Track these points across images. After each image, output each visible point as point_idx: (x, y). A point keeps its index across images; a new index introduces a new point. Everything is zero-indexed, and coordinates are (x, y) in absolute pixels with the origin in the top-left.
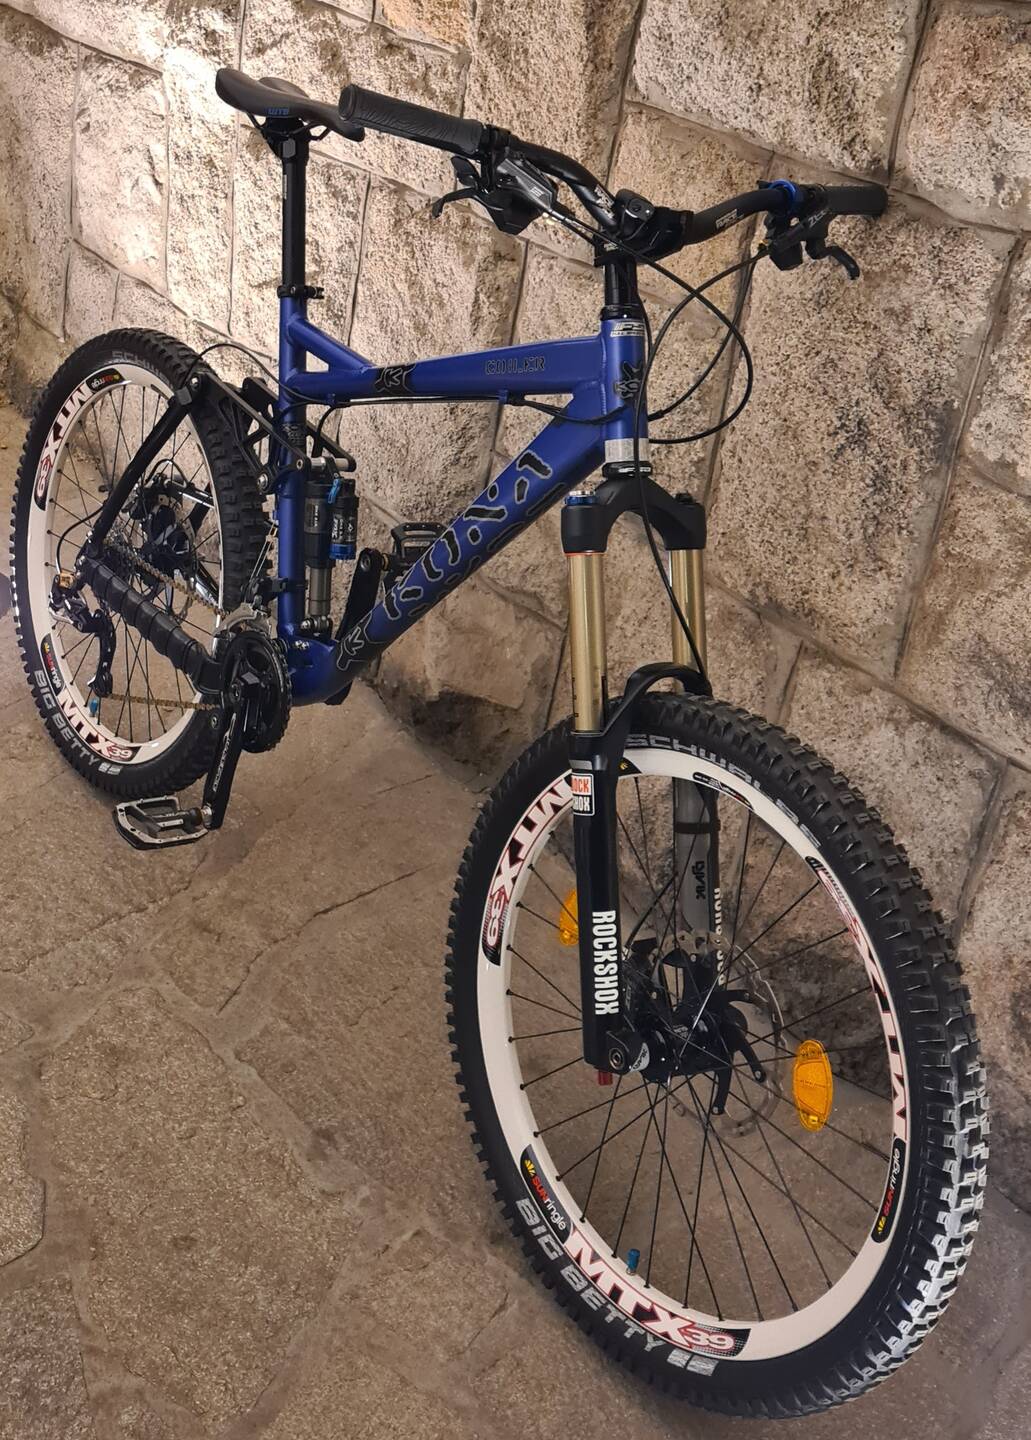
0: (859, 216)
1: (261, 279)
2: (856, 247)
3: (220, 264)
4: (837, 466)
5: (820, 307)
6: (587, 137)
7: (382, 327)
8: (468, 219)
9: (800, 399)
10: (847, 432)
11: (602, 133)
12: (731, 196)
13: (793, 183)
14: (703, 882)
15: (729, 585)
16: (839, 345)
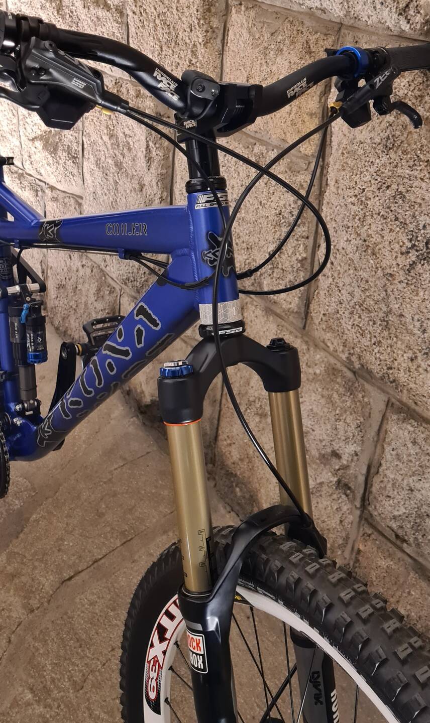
0: (416, 71)
1: (33, 135)
2: (416, 98)
3: (13, 127)
4: (410, 278)
5: (387, 149)
6: (205, 27)
7: (97, 165)
8: (139, 91)
9: (375, 225)
10: (417, 251)
11: (215, 23)
12: (310, 62)
13: (359, 49)
14: (320, 690)
15: (332, 349)
16: (405, 180)
